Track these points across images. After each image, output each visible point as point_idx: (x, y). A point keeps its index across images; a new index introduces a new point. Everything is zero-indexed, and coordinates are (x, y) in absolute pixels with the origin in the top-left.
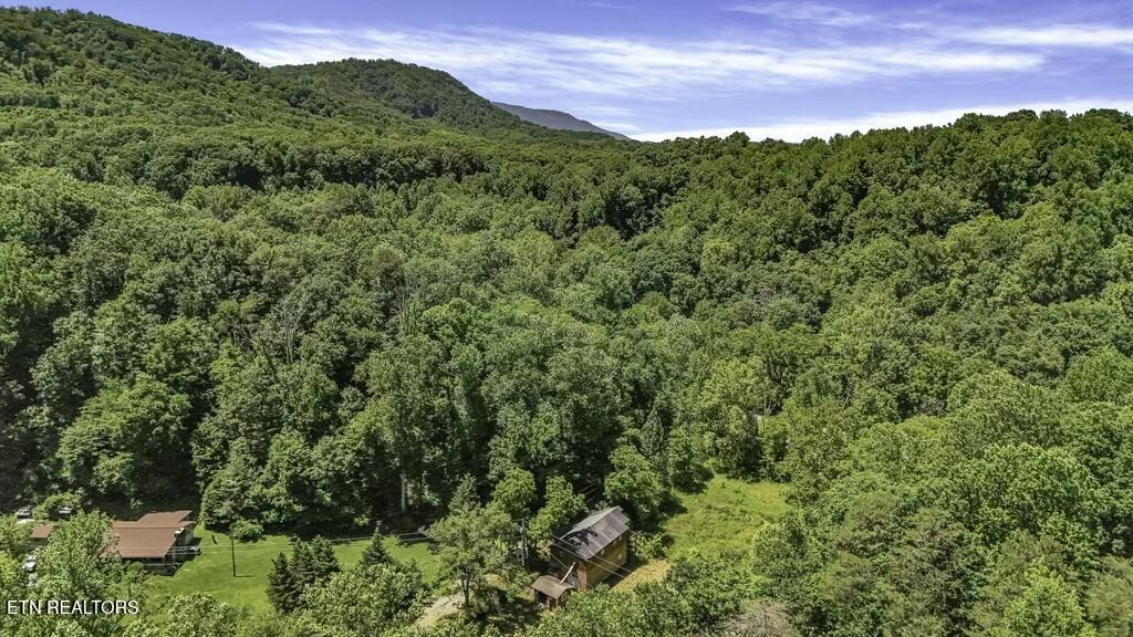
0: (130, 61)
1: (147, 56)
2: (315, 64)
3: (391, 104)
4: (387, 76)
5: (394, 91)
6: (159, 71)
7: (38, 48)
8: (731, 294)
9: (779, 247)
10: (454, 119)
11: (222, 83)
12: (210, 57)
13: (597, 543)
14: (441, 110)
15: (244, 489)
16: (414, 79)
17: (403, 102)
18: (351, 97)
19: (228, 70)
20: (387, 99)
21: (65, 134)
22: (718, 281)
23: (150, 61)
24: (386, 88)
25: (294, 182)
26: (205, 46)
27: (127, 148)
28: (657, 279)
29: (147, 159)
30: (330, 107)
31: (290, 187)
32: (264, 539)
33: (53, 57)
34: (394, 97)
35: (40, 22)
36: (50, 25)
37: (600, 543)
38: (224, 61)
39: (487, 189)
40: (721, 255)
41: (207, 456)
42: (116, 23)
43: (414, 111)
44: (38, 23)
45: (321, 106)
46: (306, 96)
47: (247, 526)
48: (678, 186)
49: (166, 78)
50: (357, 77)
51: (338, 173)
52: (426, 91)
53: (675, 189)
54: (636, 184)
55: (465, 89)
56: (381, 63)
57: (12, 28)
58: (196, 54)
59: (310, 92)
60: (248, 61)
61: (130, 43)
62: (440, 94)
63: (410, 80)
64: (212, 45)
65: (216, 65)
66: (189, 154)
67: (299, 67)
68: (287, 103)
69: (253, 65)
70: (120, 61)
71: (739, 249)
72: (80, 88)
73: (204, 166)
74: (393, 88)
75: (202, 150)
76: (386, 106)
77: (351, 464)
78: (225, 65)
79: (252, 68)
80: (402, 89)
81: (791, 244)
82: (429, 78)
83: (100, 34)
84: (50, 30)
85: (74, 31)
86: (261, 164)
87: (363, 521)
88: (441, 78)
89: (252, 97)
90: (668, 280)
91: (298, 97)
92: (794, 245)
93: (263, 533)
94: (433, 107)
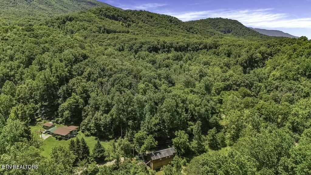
0: (150, 22)
1: (155, 20)
2: (199, 20)
3: (219, 30)
4: (218, 22)
5: (220, 26)
6: (156, 24)
7: (130, 19)
8: (272, 90)
9: (299, 76)
10: (236, 33)
11: (170, 26)
12: (170, 20)
13: (159, 156)
14: (233, 31)
15: (88, 124)
16: (226, 22)
17: (221, 29)
18: (207, 28)
19: (174, 23)
20: (217, 29)
21: (120, 39)
22: (269, 85)
23: (155, 21)
24: (217, 26)
25: (167, 51)
26: (169, 17)
27: (130, 43)
28: (247, 83)
29: (134, 45)
30: (197, 31)
31: (165, 52)
32: (90, 137)
33: (133, 21)
34: (220, 28)
35: (133, 13)
36: (136, 14)
37: (160, 156)
38: (173, 20)
39: (214, 53)
40: (275, 77)
41: (85, 115)
42: (149, 13)
43: (225, 32)
44: (133, 14)
45: (195, 31)
46: (192, 29)
47: (87, 132)
48: (274, 54)
49: (158, 25)
50: (210, 23)
51: (178, 49)
52: (229, 26)
53: (273, 55)
54: (260, 53)
55: (242, 25)
56: (217, 19)
57: (125, 15)
58: (166, 19)
59: (193, 27)
60: (179, 20)
61: (152, 17)
62: (233, 26)
63: (225, 23)
64: (171, 16)
65: (171, 21)
66: (143, 44)
67: (195, 21)
68: (186, 31)
69: (180, 21)
70: (148, 22)
71: (281, 75)
72: (136, 28)
73: (145, 47)
74: (219, 26)
75: (146, 43)
76: (217, 30)
77: (109, 122)
78: (173, 22)
79: (179, 22)
80: (222, 26)
81: (304, 75)
82: (231, 22)
83: (146, 15)
84: (135, 15)
85: (140, 15)
86: (159, 46)
87: (111, 137)
88: (236, 22)
89: (177, 30)
90: (252, 84)
91: (190, 29)
92: (306, 76)
93: (91, 135)
94: (230, 30)
